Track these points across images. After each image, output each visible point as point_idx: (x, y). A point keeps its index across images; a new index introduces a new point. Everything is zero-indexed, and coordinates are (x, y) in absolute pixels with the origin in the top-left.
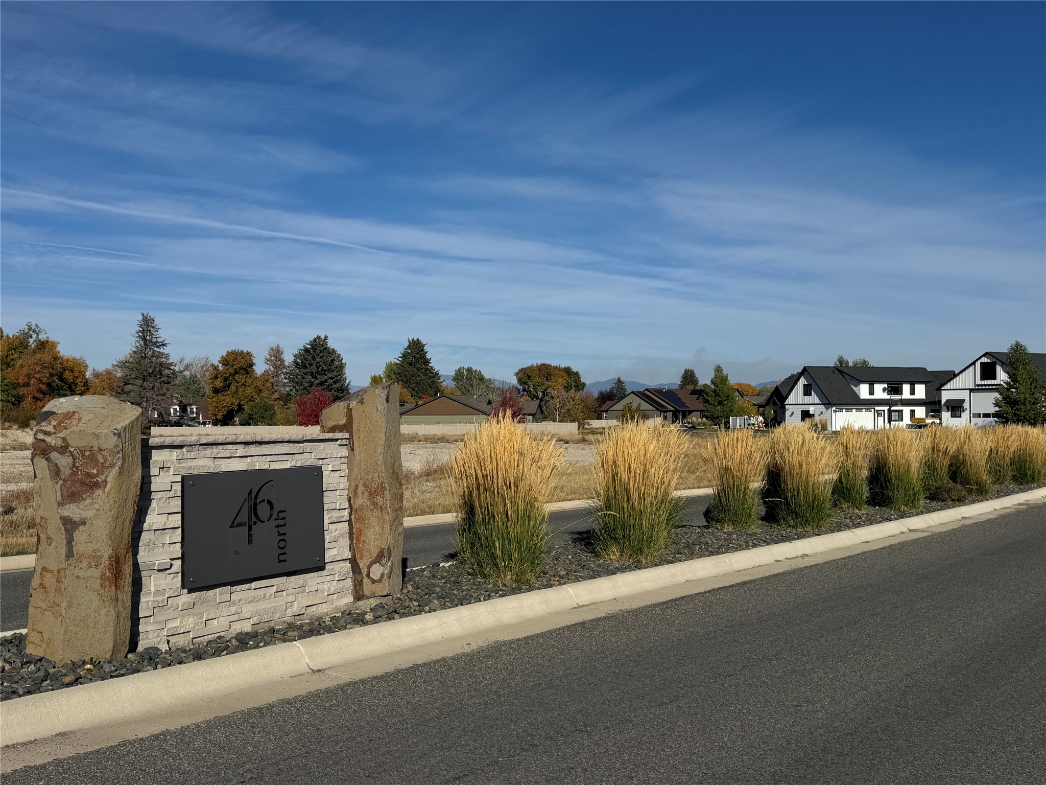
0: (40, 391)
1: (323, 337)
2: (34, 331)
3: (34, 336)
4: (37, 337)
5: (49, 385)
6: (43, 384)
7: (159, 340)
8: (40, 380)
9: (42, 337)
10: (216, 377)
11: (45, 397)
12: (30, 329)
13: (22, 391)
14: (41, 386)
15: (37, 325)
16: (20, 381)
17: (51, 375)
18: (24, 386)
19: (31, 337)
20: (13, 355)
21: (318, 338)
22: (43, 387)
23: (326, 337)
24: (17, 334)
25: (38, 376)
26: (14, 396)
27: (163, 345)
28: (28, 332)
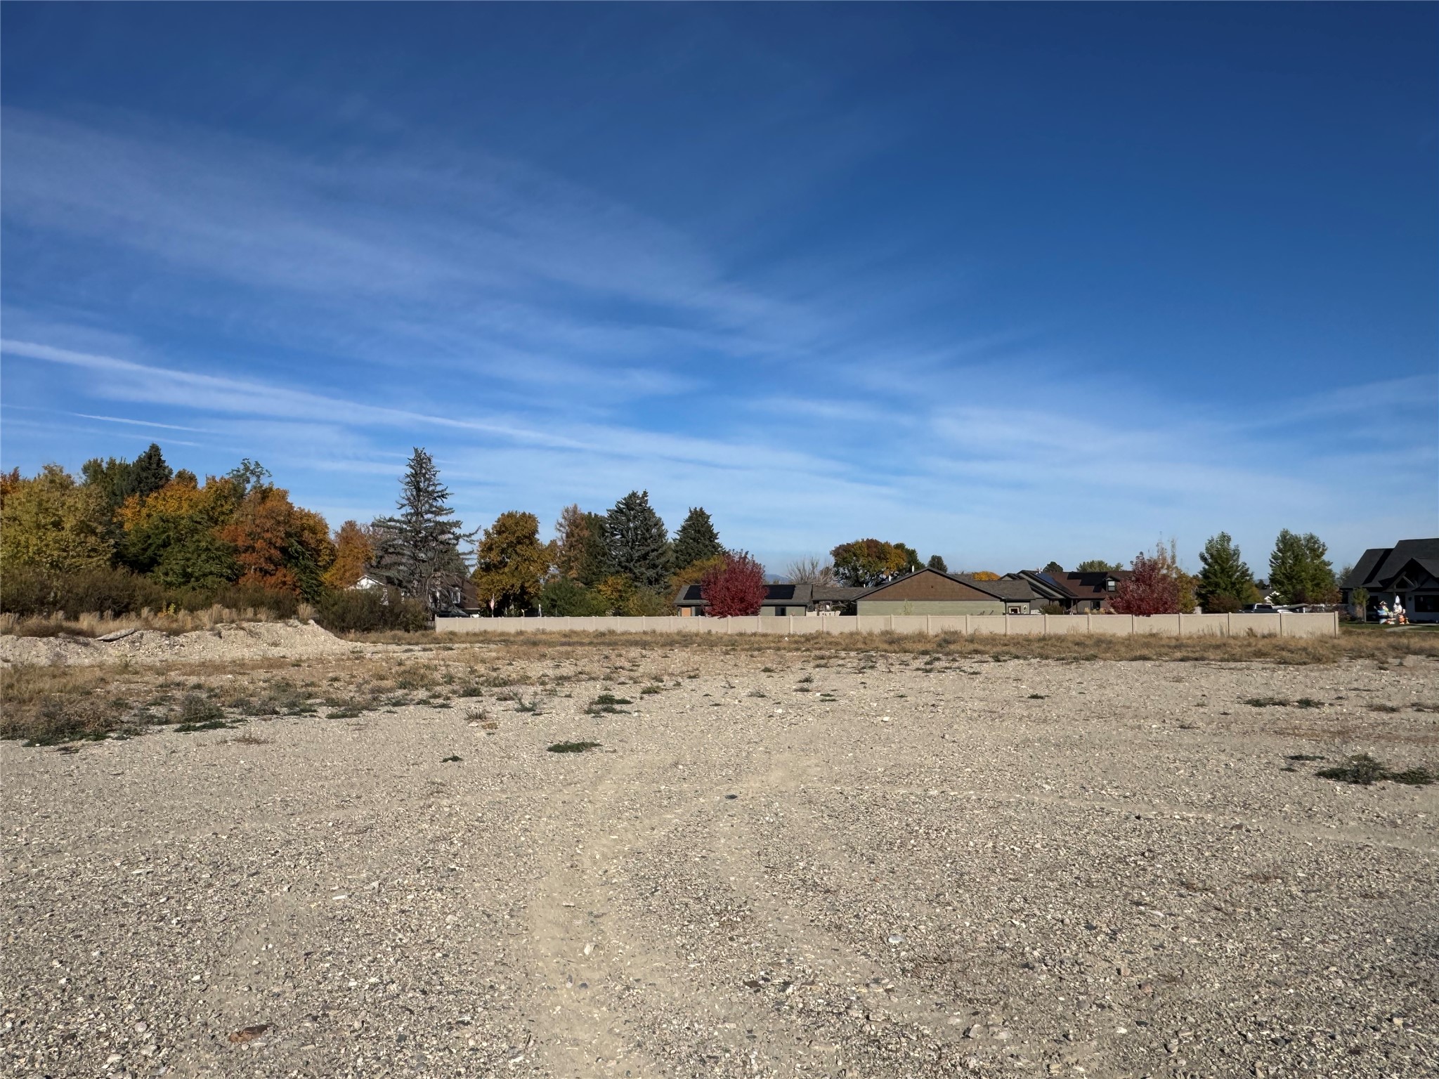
0: (269, 559)
1: (640, 494)
2: (253, 473)
3: (253, 479)
4: (258, 481)
5: (284, 550)
6: (276, 547)
7: (439, 488)
8: (270, 543)
9: (265, 482)
10: (490, 549)
11: (277, 570)
12: (247, 469)
13: (243, 558)
14: (273, 551)
15: (257, 464)
16: (240, 543)
17: (288, 535)
18: (244, 552)
19: (248, 482)
20: (222, 506)
21: (634, 495)
22: (276, 554)
23: (645, 494)
24: (227, 477)
25: (268, 535)
26: (230, 567)
27: (443, 496)
28: (243, 474)
